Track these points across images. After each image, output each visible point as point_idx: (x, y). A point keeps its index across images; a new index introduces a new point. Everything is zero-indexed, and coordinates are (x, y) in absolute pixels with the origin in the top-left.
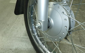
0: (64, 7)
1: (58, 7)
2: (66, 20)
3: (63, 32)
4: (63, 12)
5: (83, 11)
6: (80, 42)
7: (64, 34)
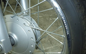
0: (25, 17)
1: (17, 19)
2: (30, 31)
3: (32, 45)
4: (24, 24)
5: (45, 15)
6: (51, 44)
7: (32, 46)
